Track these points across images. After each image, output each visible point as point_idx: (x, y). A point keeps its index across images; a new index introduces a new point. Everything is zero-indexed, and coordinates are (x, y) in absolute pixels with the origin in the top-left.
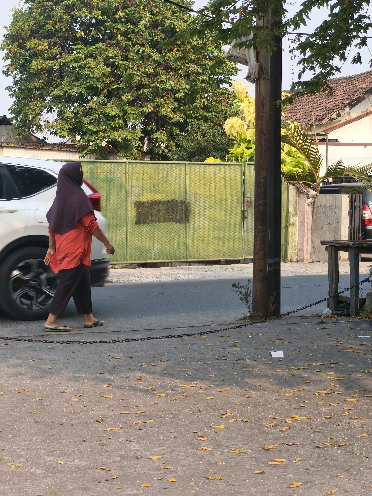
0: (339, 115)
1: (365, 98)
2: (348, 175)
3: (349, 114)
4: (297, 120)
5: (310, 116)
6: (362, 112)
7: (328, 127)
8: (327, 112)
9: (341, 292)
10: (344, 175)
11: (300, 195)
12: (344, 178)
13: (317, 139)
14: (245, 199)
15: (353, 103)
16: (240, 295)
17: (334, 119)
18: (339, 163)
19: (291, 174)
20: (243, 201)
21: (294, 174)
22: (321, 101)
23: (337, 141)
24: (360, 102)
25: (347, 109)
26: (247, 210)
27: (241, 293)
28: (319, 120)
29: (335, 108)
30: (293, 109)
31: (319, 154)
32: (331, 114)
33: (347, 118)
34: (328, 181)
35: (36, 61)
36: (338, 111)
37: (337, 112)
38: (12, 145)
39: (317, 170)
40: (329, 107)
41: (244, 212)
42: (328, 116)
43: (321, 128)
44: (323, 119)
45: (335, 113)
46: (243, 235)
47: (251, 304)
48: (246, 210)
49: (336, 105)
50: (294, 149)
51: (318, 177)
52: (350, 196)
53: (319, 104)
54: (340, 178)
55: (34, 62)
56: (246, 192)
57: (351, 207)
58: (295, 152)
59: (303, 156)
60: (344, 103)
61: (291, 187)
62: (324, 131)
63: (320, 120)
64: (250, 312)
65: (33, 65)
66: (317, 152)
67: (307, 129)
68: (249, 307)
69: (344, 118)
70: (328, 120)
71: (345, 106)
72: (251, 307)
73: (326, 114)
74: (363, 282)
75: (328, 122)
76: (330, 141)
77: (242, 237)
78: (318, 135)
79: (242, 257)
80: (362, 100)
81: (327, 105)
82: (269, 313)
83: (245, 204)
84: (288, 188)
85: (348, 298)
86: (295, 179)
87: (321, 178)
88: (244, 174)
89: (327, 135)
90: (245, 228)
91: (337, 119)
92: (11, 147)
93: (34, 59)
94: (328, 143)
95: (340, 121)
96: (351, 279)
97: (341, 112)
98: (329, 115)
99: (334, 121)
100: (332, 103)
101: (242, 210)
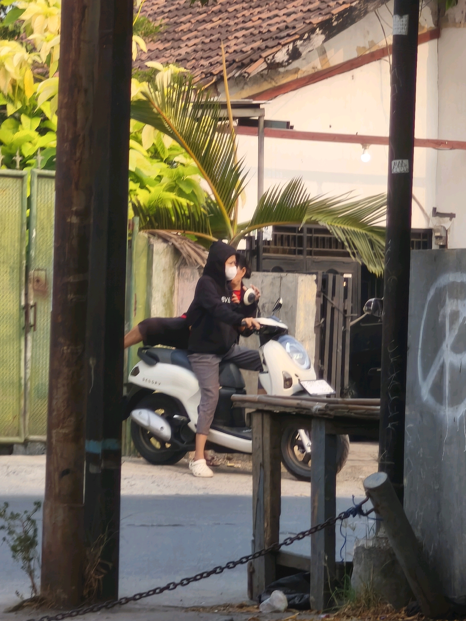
0: (295, 55)
1: (366, 12)
2: (316, 222)
3: (323, 52)
4: (179, 61)
5: (214, 53)
6: (358, 49)
7: (266, 86)
8: (263, 45)
9: (285, 543)
10: (304, 221)
11: (183, 271)
12: (305, 230)
13: (234, 118)
14: (31, 272)
15: (335, 23)
16: (9, 538)
17: (280, 65)
18: (293, 187)
19: (158, 209)
20: (23, 279)
21: (167, 210)
22: (247, 13)
23: (287, 125)
24: (353, 22)
25: (318, 38)
26: (35, 305)
27: (11, 533)
28: (240, 64)
29: (284, 34)
30: (171, 30)
31: (238, 158)
32: (275, 50)
33: (318, 65)
34: (260, 234)
36: (294, 41)
37: (291, 47)
39: (231, 204)
40: (269, 31)
41: (26, 309)
42: (264, 55)
43: (246, 87)
44: (253, 61)
45: (285, 50)
46: (22, 374)
47: (36, 565)
48: (31, 303)
49: (287, 27)
50: (168, 141)
51: (232, 223)
52: (320, 278)
53: (241, 19)
54: (293, 230)
56: (33, 253)
57: (322, 310)
58: (171, 149)
59: (192, 163)
60: (310, 23)
61: (159, 246)
62: (254, 97)
63: (243, 66)
64: (34, 587)
66: (233, 151)
67: (206, 89)
68: (31, 573)
69: (308, 63)
70: (265, 66)
71: (313, 31)
72: (38, 573)
73: (259, 48)
74: (346, 515)
75: (266, 72)
76: (268, 123)
77: (20, 379)
78: (235, 106)
79: (18, 434)
80: (359, 17)
81: (264, 25)
82: (85, 592)
83: (30, 286)
84: (150, 248)
85: (305, 560)
86: (170, 226)
87: (242, 227)
88: (29, 206)
89: (261, 106)
90: (29, 354)
91: (289, 64)
94: (263, 131)
95: (297, 70)
96: (313, 508)
97: (301, 45)
98: (269, 52)
99: (281, 70)
100: (277, 19)
101: (23, 303)
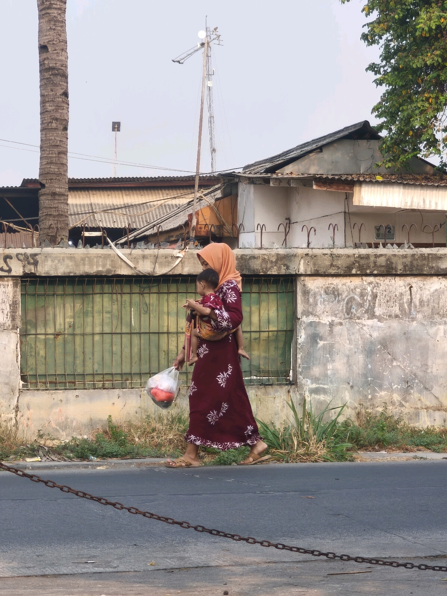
35: (427, 12)
38: (379, 178)
55: (423, 15)
65: (420, 21)
92: (378, 183)
93: (423, 10)
